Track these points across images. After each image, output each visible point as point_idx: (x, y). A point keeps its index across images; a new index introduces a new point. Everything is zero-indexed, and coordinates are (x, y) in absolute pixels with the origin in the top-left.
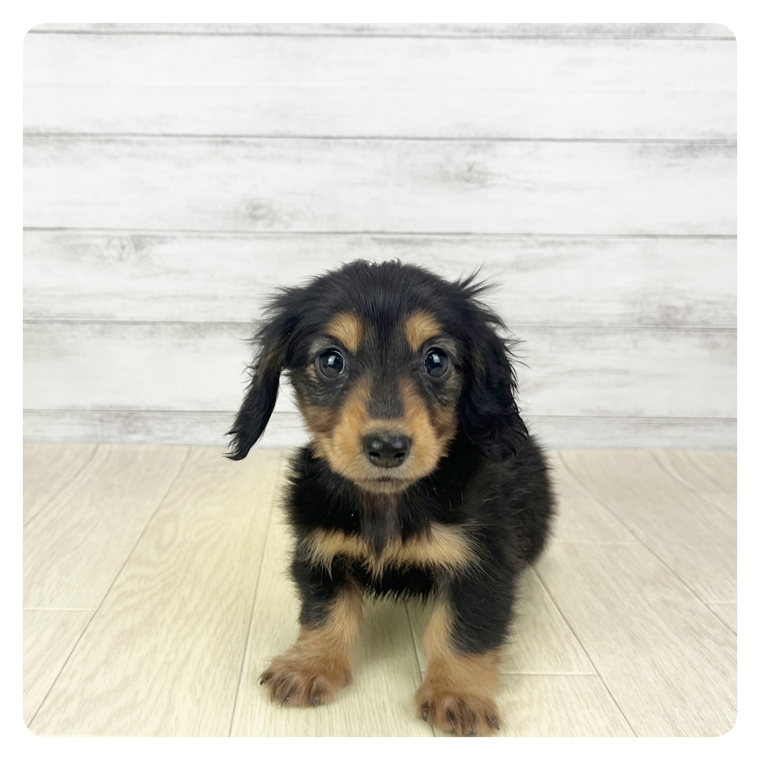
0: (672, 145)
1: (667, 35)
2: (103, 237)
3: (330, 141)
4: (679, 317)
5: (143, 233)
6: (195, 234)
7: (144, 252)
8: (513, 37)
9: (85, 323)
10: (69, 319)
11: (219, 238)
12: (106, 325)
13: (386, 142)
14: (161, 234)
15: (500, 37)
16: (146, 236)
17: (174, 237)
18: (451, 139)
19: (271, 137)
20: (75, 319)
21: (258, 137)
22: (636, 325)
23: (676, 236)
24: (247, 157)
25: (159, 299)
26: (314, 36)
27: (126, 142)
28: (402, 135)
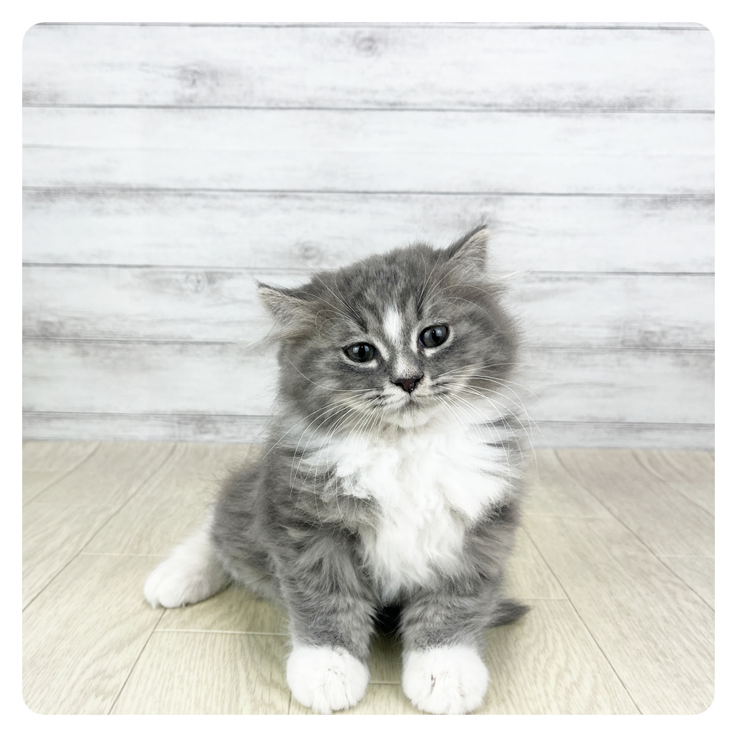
0: (649, 199)
1: (645, 109)
2: (182, 273)
3: (368, 195)
4: (655, 340)
5: (215, 270)
6: (257, 271)
7: (216, 286)
9: (167, 343)
10: (155, 340)
11: (276, 274)
12: (184, 345)
13: (414, 196)
14: (230, 271)
15: (507, 111)
16: (217, 273)
17: (240, 274)
18: (467, 194)
19: (319, 192)
20: (159, 340)
21: (310, 191)
22: (619, 347)
23: (654, 274)
24: (300, 208)
25: (227, 323)
26: (356, 109)
27: (202, 196)
28: (427, 190)
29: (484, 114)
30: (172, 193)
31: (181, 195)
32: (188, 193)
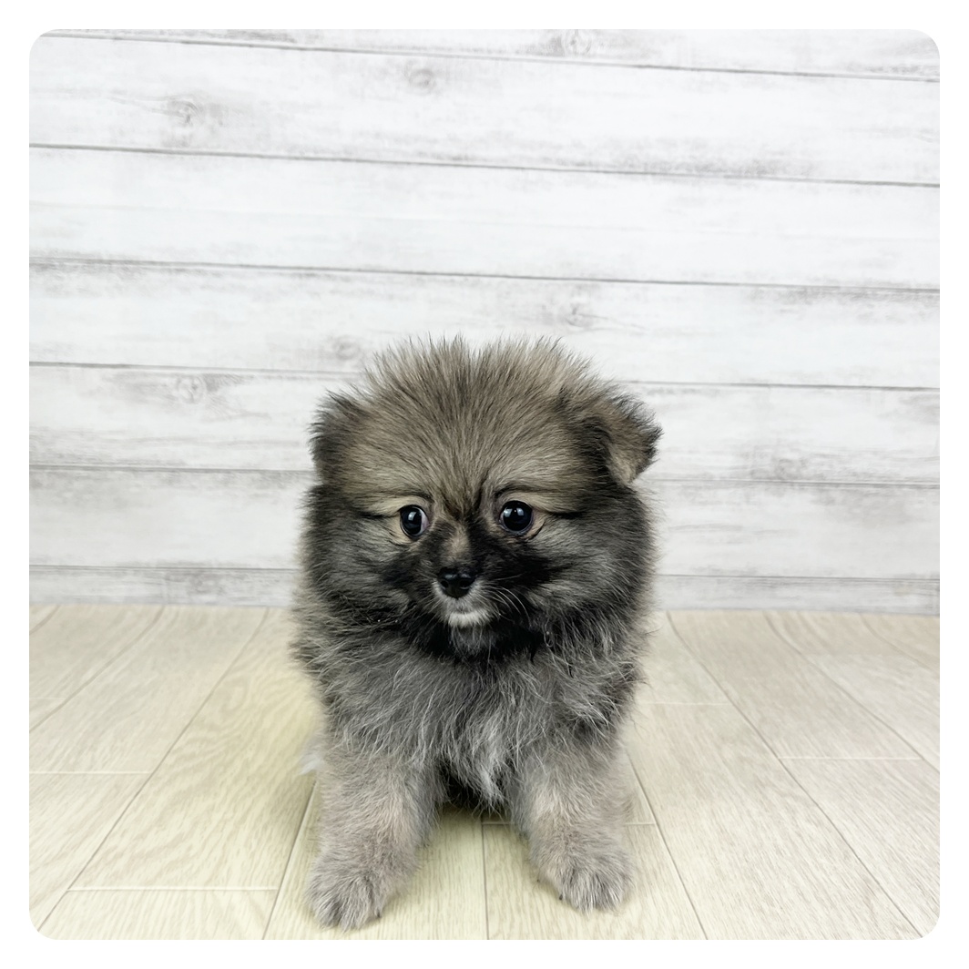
0: (784, 290)
1: (778, 176)
2: (172, 376)
3: (425, 277)
4: (793, 470)
5: (217, 372)
6: (275, 375)
7: (219, 393)
8: (620, 173)
9: (151, 470)
10: (132, 466)
11: (302, 378)
12: (174, 473)
13: (485, 280)
14: (237, 373)
15: (606, 172)
16: (220, 376)
17: (252, 377)
18: (554, 279)
19: (360, 270)
20: (139, 466)
21: (347, 270)
22: (748, 479)
24: (333, 292)
25: (234, 444)
26: (409, 163)
27: (199, 271)
28: (502, 273)
29: (576, 174)
30: (159, 267)
31: (170, 271)
32: (180, 268)
